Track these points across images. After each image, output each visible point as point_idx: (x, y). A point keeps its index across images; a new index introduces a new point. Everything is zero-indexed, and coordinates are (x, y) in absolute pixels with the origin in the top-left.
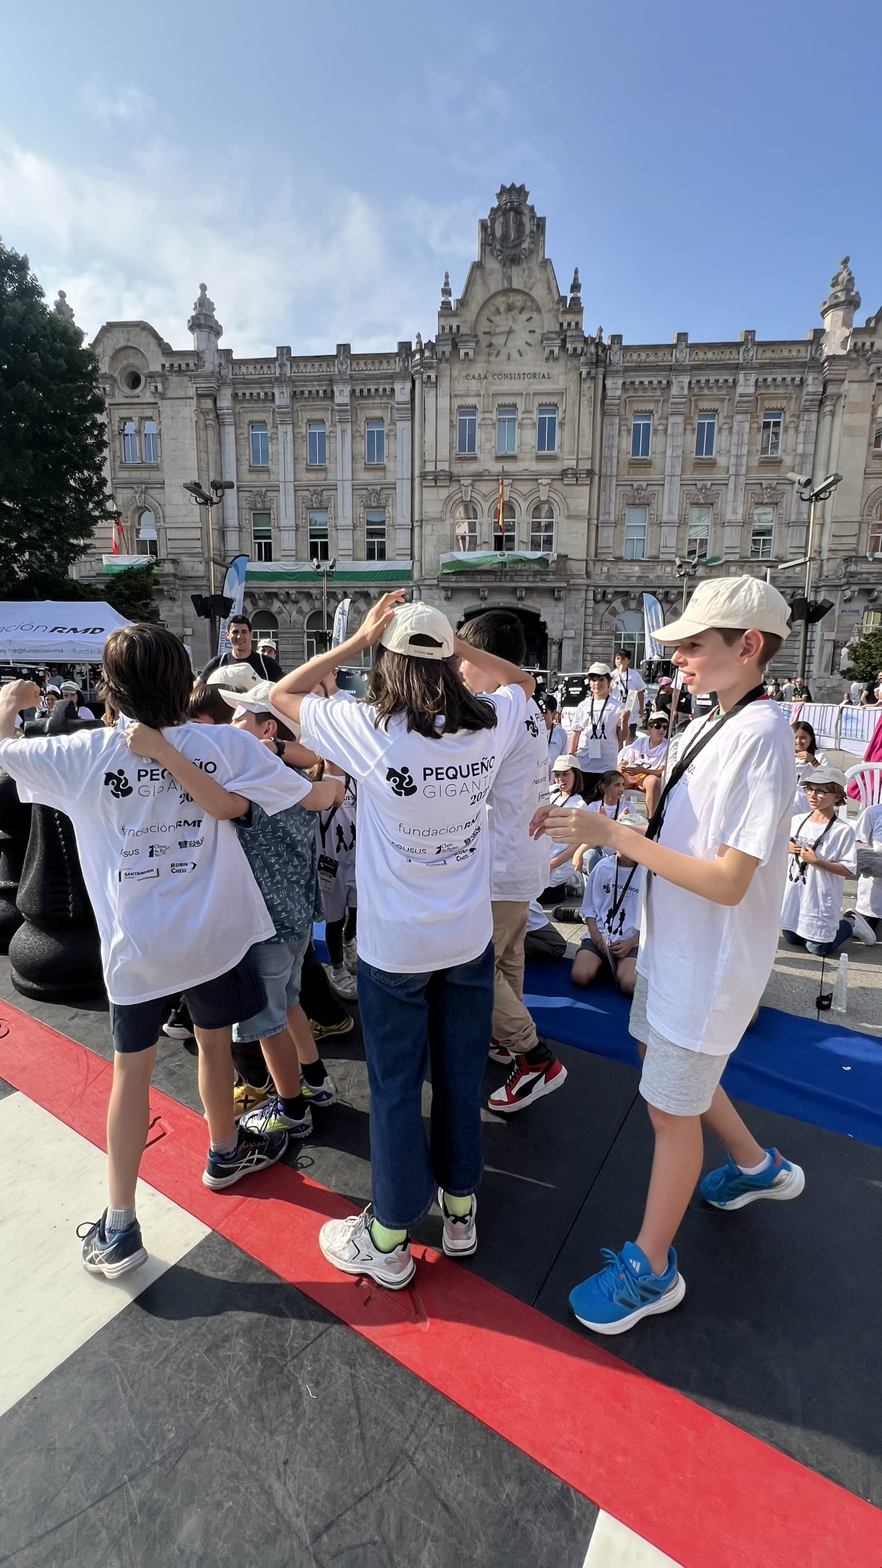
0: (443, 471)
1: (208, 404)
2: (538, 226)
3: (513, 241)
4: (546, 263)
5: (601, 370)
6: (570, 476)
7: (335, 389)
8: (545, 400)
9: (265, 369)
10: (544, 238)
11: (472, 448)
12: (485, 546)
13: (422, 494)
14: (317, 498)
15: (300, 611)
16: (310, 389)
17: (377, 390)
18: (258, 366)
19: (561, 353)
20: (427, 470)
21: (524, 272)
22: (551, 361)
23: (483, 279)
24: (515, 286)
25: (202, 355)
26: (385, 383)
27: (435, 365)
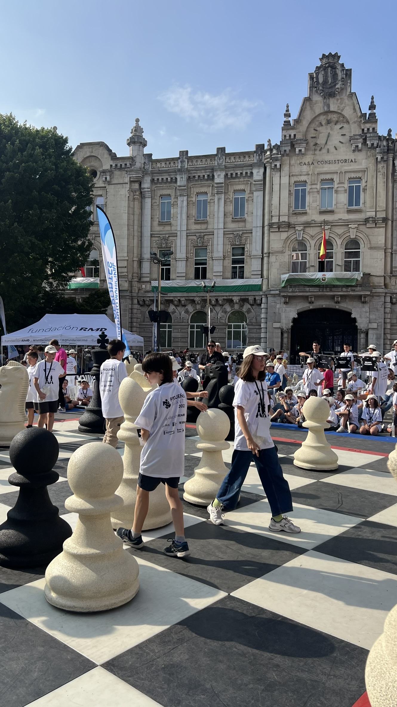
0: (284, 222)
1: (136, 186)
2: (346, 74)
3: (330, 84)
4: (353, 95)
5: (391, 155)
6: (370, 222)
7: (215, 174)
8: (353, 175)
9: (172, 164)
10: (351, 81)
11: (303, 206)
12: (312, 269)
13: (269, 236)
14: (201, 240)
15: (187, 312)
16: (199, 174)
17: (241, 173)
18: (168, 163)
19: (363, 147)
20: (273, 221)
21: (337, 100)
22: (357, 151)
23: (311, 107)
24: (332, 109)
25: (134, 159)
26: (247, 169)
27: (279, 158)
